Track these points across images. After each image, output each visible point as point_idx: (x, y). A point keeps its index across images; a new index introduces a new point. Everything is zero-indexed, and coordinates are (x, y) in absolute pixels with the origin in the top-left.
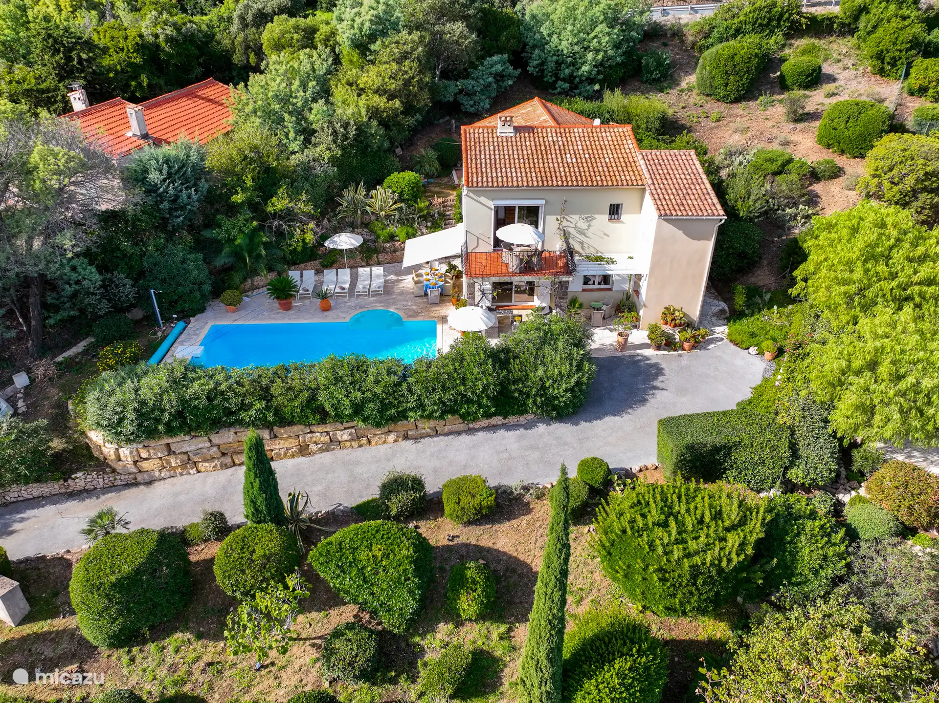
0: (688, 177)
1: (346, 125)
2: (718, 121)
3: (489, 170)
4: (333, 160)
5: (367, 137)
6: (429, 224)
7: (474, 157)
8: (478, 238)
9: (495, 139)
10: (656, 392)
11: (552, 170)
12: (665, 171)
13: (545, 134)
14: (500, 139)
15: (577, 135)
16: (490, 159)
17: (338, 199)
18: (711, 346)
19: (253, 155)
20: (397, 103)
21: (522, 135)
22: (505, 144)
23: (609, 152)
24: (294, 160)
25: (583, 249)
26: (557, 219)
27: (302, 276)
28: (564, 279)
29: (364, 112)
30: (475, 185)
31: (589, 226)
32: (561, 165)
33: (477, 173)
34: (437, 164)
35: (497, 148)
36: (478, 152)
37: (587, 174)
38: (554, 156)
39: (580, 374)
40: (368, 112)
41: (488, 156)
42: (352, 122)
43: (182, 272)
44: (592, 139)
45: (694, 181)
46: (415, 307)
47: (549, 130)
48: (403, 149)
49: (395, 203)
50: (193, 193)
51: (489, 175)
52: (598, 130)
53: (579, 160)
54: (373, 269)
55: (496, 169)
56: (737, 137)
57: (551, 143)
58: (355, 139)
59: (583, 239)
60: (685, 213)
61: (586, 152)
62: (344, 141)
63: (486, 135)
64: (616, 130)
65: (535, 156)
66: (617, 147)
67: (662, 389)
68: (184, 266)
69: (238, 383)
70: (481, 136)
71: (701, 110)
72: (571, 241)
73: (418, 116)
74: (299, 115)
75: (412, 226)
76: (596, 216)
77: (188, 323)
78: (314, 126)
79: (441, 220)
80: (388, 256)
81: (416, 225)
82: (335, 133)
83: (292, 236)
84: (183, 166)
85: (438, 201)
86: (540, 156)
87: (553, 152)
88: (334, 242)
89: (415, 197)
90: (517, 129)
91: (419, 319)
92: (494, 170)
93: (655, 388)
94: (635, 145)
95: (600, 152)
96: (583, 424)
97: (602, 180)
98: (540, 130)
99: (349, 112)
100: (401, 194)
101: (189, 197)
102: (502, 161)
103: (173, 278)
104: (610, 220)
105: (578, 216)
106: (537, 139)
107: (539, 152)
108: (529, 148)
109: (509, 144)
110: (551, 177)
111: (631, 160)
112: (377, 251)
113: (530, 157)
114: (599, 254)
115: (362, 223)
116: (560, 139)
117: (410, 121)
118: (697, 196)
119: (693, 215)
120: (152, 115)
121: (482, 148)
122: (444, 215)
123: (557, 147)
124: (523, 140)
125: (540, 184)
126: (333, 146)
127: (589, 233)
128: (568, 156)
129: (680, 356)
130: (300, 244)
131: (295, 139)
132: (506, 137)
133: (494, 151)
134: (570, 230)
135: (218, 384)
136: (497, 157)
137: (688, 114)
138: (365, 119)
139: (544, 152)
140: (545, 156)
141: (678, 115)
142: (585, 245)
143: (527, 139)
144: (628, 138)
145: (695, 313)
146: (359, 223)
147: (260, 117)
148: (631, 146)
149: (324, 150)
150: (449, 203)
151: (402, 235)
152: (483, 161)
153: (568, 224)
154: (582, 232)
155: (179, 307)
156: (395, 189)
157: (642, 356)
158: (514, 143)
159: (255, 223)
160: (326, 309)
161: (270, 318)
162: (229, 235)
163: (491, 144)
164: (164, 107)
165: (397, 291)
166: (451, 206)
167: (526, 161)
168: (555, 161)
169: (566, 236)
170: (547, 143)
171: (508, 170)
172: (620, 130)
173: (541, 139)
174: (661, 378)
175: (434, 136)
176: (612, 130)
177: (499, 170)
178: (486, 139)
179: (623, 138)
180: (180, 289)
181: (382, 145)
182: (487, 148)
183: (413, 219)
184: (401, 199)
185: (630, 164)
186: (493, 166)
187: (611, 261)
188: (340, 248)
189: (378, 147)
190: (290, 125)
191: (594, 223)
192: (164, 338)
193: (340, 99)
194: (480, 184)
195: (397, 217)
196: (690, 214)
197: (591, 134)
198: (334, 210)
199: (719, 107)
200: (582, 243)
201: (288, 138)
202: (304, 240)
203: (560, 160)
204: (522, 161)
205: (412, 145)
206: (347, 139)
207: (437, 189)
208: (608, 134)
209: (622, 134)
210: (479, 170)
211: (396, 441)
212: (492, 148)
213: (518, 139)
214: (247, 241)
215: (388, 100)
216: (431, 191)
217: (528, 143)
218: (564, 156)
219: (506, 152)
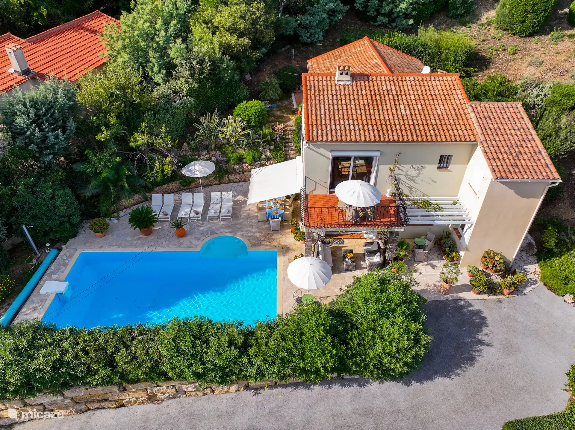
0: (518, 133)
1: (201, 62)
2: (515, 54)
3: (328, 123)
4: (191, 93)
5: (220, 72)
6: (272, 147)
7: (314, 108)
8: (316, 183)
9: (334, 88)
10: (482, 347)
11: (388, 123)
12: (496, 126)
13: (379, 83)
14: (338, 88)
15: (409, 83)
16: (329, 110)
17: (196, 125)
18: (527, 290)
19: (118, 92)
20: (246, 40)
21: (358, 83)
22: (342, 92)
23: (440, 103)
24: (157, 92)
25: (411, 193)
26: (390, 169)
27: (163, 199)
28: (396, 230)
29: (217, 50)
30: (315, 139)
31: (419, 174)
32: (395, 116)
33: (317, 125)
34: (279, 91)
35: (335, 97)
36: (317, 102)
37: (422, 128)
38: (388, 106)
39: (417, 349)
40: (220, 48)
41: (327, 106)
42: (207, 59)
43: (51, 208)
44: (423, 88)
45: (525, 137)
46: (258, 234)
47: (383, 78)
48: (251, 75)
49: (244, 130)
50: (61, 134)
51: (329, 128)
52: (428, 78)
53: (413, 112)
54: (224, 193)
55: (335, 120)
56: (532, 69)
57: (386, 93)
58: (210, 73)
59: (412, 184)
60: (520, 177)
61: (418, 102)
62: (200, 75)
63: (325, 83)
64: (445, 78)
65: (371, 107)
66: (447, 97)
67: (488, 345)
68: (54, 202)
69: (83, 350)
70: (321, 84)
71: (499, 44)
72: (400, 186)
73: (264, 50)
74: (163, 51)
75: (257, 150)
76: (426, 166)
77: (60, 250)
78: (174, 61)
79: (282, 143)
80: (237, 177)
81: (261, 149)
82: (192, 68)
83: (152, 169)
84: (52, 107)
85: (279, 126)
86: (376, 107)
87: (388, 102)
88: (190, 171)
89: (261, 124)
90: (354, 77)
91: (262, 249)
92: (333, 123)
93: (481, 342)
94: (464, 96)
95: (431, 102)
96: (415, 385)
97: (436, 135)
98: (374, 78)
99: (204, 49)
100: (249, 122)
101: (56, 137)
102: (341, 112)
103: (44, 214)
104: (439, 168)
105: (410, 166)
106: (372, 88)
107: (375, 103)
108: (365, 98)
109: (347, 92)
110: (387, 131)
111: (462, 112)
112: (228, 172)
113: (367, 107)
114: (426, 198)
115: (216, 146)
116: (393, 87)
117: (257, 54)
118: (529, 155)
119: (528, 178)
120: (37, 49)
121: (322, 98)
122: (285, 139)
123: (391, 96)
124: (359, 88)
125: (377, 139)
126: (191, 80)
127: (418, 180)
128: (402, 106)
129: (500, 301)
130: (160, 174)
131: (159, 72)
132: (344, 85)
133: (333, 100)
134: (401, 177)
135: (64, 352)
136: (336, 107)
137: (487, 47)
138: (218, 56)
139: (379, 103)
140: (380, 107)
141: (479, 47)
142: (414, 190)
143: (363, 88)
144: (456, 86)
145: (512, 255)
146: (213, 147)
147: (128, 53)
148: (460, 96)
149: (184, 83)
150: (289, 128)
151: (249, 159)
152: (323, 111)
153: (400, 172)
154: (412, 179)
155: (52, 236)
156: (243, 117)
157: (464, 300)
158: (351, 92)
159: (118, 159)
160: (182, 234)
161: (132, 246)
162: (96, 169)
163: (330, 92)
164: (51, 40)
165: (244, 214)
166: (290, 130)
167: (363, 112)
168: (390, 113)
169: (397, 181)
170: (382, 93)
171: (346, 122)
172: (449, 78)
173: (376, 88)
174: (485, 330)
175: (277, 63)
176: (441, 79)
177: (337, 123)
178: (325, 88)
179: (452, 87)
180: (50, 223)
181: (233, 77)
182: (326, 98)
183: (259, 143)
184: (249, 127)
185: (460, 116)
186: (332, 118)
187: (438, 208)
188: (195, 176)
189: (230, 79)
190: (154, 60)
191: (424, 171)
192: (36, 268)
193: (198, 36)
194: (320, 139)
195: (245, 143)
196: (526, 177)
197: (422, 83)
198: (192, 134)
199: (514, 40)
200: (410, 188)
201: (153, 72)
202: (163, 171)
203: (394, 111)
204: (359, 111)
205: (259, 71)
206: (203, 73)
207: (278, 113)
208: (438, 83)
209: (451, 83)
210: (319, 123)
211: (238, 391)
212: (330, 96)
213: (355, 88)
214: (113, 173)
215: (239, 37)
216: (274, 116)
217: (364, 92)
218: (398, 107)
219: (344, 102)
